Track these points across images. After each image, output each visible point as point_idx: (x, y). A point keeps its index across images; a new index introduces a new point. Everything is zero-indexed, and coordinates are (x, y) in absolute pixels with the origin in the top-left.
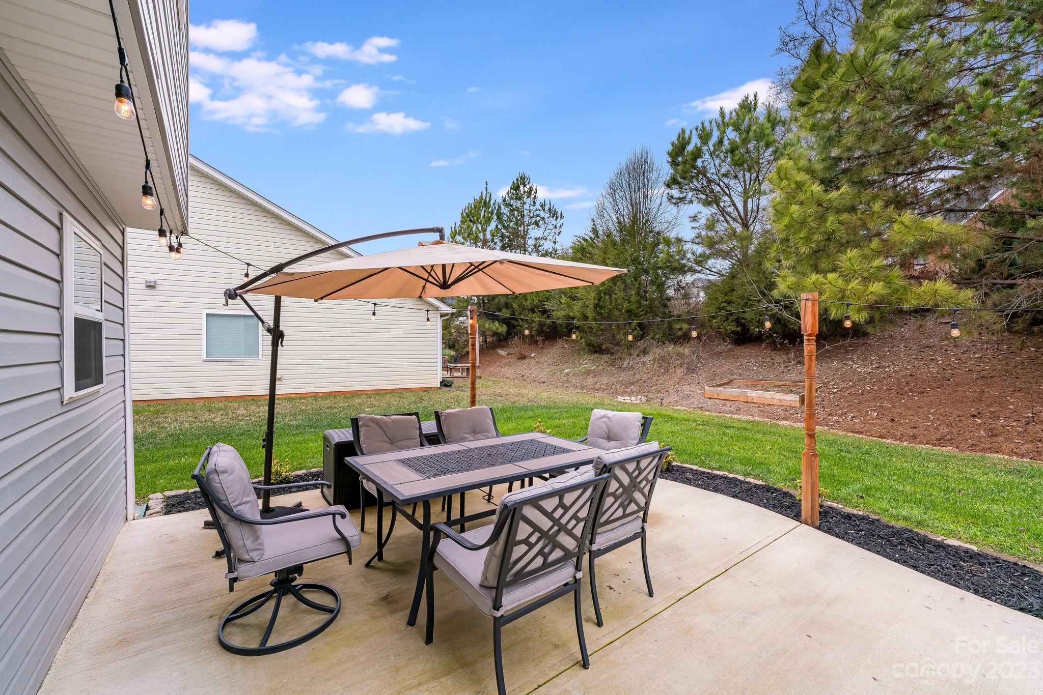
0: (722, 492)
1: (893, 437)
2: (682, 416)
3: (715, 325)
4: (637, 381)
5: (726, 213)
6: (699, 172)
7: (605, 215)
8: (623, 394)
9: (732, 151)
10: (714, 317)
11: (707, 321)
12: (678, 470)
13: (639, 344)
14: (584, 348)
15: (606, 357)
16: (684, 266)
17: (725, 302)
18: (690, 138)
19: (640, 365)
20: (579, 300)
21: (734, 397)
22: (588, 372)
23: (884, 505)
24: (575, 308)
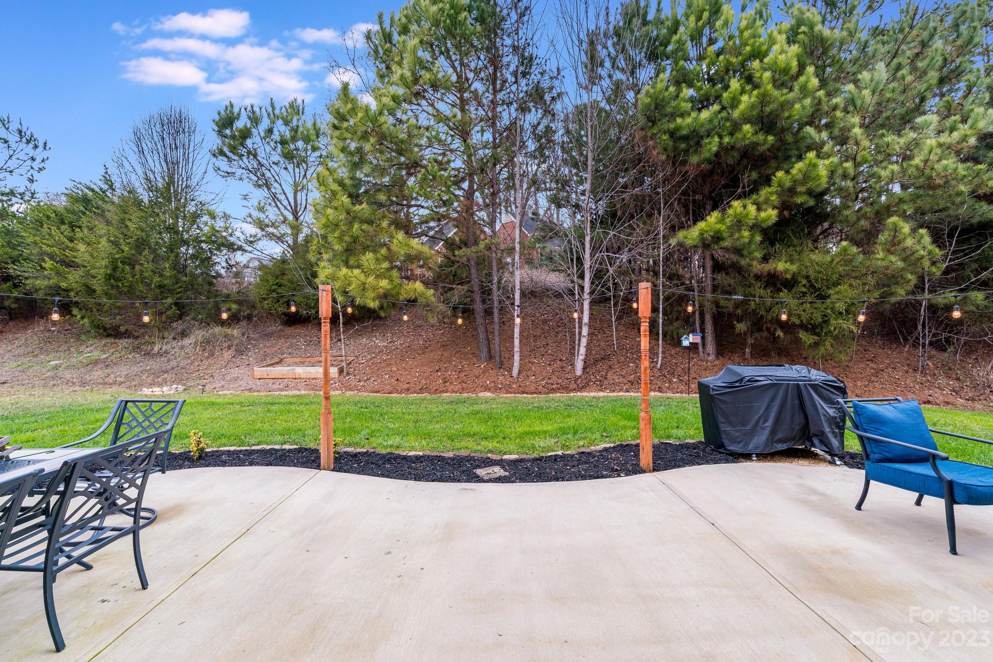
0: (258, 464)
1: (397, 392)
2: (227, 400)
3: (266, 306)
4: (173, 369)
5: (278, 199)
6: (249, 153)
7: (126, 164)
8: (151, 385)
9: (283, 142)
10: (265, 299)
11: (257, 302)
12: (212, 455)
13: (175, 325)
14: (89, 331)
15: (124, 342)
16: (233, 244)
17: (277, 284)
18: (239, 114)
19: (177, 350)
20: (78, 267)
21: (284, 375)
22: (96, 362)
23: (380, 440)
24: (70, 277)
